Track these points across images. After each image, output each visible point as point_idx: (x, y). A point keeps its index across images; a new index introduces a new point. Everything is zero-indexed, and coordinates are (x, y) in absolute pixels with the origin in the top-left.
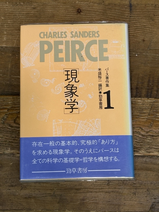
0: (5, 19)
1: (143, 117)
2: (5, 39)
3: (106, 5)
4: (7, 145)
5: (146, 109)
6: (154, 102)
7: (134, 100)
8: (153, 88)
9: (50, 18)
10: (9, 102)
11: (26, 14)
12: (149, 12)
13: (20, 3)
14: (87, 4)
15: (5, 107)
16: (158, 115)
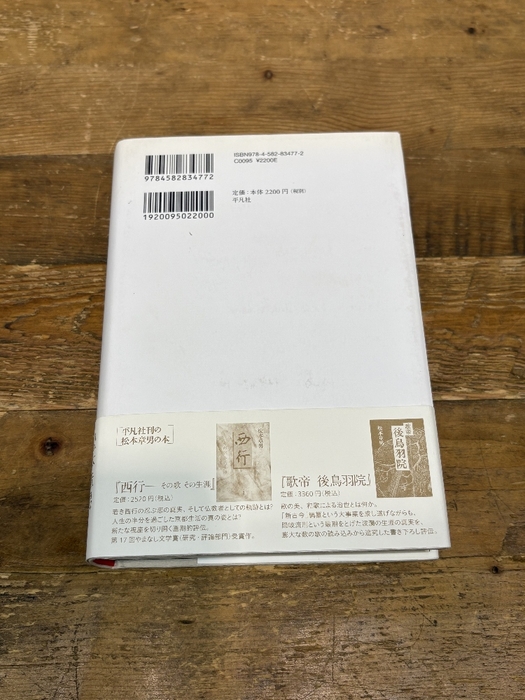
0: (88, 98)
1: (453, 303)
2: (87, 138)
3: (332, 63)
4: (85, 386)
5: (457, 282)
6: (477, 266)
7: (424, 263)
8: (469, 234)
9: (198, 91)
10: (95, 280)
11: (140, 85)
12: (435, 72)
13: (126, 65)
14: (288, 61)
15: (83, 291)
16: (491, 297)
